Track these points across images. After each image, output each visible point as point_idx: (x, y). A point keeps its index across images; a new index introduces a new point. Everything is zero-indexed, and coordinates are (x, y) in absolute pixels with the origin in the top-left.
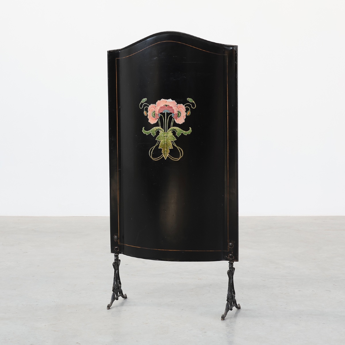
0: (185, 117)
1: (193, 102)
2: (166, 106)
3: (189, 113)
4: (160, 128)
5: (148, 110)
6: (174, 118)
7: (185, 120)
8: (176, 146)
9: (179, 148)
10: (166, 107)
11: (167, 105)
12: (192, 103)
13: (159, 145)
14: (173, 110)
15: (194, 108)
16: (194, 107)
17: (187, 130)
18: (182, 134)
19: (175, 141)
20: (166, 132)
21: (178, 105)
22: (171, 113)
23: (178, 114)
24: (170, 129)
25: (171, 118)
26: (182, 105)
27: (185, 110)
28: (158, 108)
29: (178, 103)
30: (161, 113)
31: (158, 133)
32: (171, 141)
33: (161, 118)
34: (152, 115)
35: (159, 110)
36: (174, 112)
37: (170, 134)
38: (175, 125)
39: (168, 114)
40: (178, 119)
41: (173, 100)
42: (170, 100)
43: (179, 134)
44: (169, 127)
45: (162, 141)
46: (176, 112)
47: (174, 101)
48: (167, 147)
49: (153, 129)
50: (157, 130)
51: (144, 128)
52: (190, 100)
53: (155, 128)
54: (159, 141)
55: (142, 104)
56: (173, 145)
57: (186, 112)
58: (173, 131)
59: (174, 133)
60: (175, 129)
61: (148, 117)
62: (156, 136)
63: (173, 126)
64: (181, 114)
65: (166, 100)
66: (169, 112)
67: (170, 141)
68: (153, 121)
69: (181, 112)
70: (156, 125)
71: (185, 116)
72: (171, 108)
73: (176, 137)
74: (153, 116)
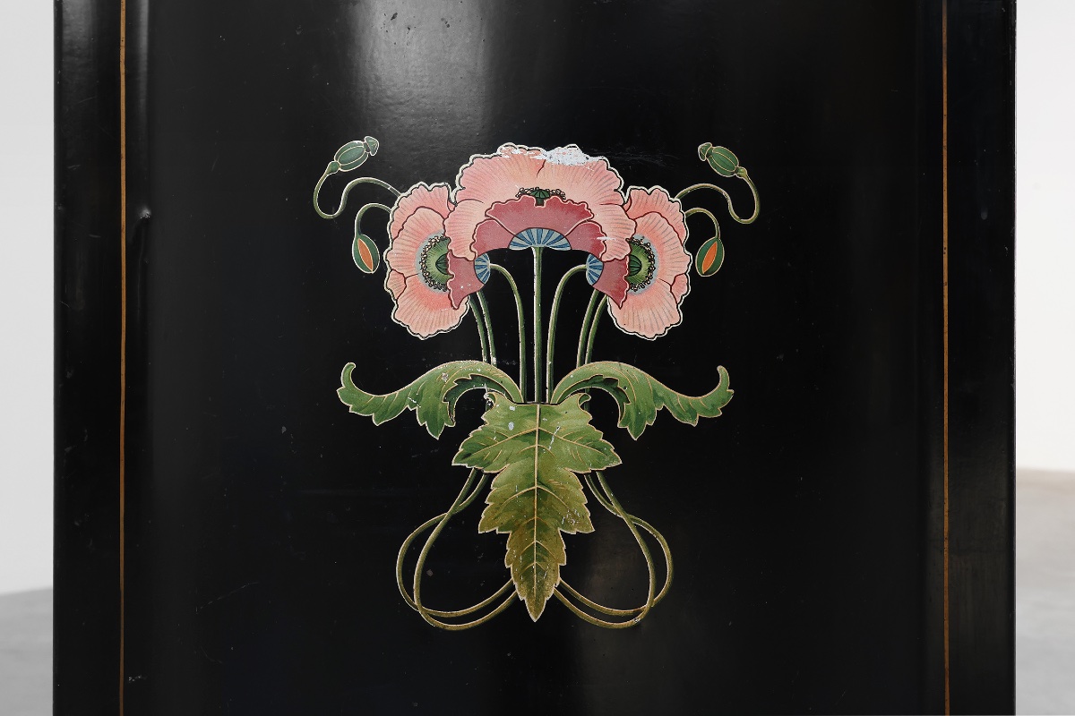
0: (684, 289)
1: (743, 173)
2: (541, 195)
3: (713, 255)
4: (486, 367)
5: (392, 229)
6: (601, 295)
7: (688, 306)
8: (615, 509)
9: (639, 529)
10: (540, 203)
11: (547, 193)
12: (734, 185)
13: (479, 505)
14: (597, 230)
15: (744, 221)
16: (745, 211)
17: (699, 384)
18: (664, 414)
19: (608, 473)
20: (543, 399)
21: (636, 192)
22: (580, 257)
23: (634, 265)
24: (571, 374)
25: (579, 291)
26: (659, 191)
27: (685, 235)
28: (472, 214)
29: (635, 175)
30: (496, 255)
31: (471, 407)
32: (580, 477)
33: (495, 291)
34: (424, 270)
35: (480, 229)
36: (600, 246)
37: (572, 416)
38: (614, 344)
39: (556, 261)
40: (634, 298)
41: (589, 150)
42: (570, 155)
43: (640, 419)
44: (564, 364)
45: (504, 473)
46: (615, 247)
47: (600, 162)
48: (550, 522)
49: (429, 379)
50: (462, 382)
51: (349, 368)
52: (717, 156)
53: (448, 373)
54: (479, 473)
55: (338, 181)
56: (592, 504)
57: (692, 246)
58: (592, 392)
59: (602, 406)
60: (611, 382)
61: (391, 284)
62: (453, 438)
63: (593, 359)
64: (651, 260)
65: (542, 154)
66: (561, 246)
67: (569, 472)
68: (433, 316)
69: (654, 249)
70: (458, 343)
71: (684, 280)
72: (581, 210)
73: (616, 437)
74: (429, 278)
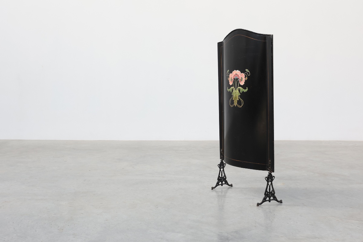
1: (249, 72)
2: (236, 74)
3: (247, 78)
4: (233, 87)
7: (245, 83)
8: (240, 98)
12: (248, 73)
13: (233, 98)
17: (245, 89)
21: (242, 74)
22: (238, 79)
25: (238, 81)
28: (233, 76)
29: (242, 72)
31: (233, 90)
33: (234, 82)
37: (238, 91)
38: (240, 86)
39: (237, 79)
42: (238, 71)
44: (237, 87)
45: (234, 95)
46: (240, 78)
52: (247, 70)
53: (232, 88)
57: (245, 78)
59: (239, 90)
62: (232, 92)
70: (232, 86)
72: (238, 75)
73: (240, 93)
